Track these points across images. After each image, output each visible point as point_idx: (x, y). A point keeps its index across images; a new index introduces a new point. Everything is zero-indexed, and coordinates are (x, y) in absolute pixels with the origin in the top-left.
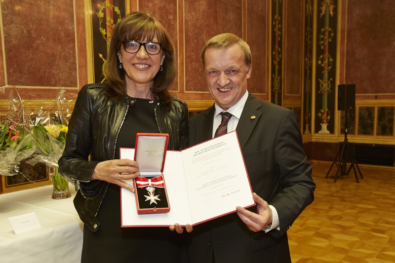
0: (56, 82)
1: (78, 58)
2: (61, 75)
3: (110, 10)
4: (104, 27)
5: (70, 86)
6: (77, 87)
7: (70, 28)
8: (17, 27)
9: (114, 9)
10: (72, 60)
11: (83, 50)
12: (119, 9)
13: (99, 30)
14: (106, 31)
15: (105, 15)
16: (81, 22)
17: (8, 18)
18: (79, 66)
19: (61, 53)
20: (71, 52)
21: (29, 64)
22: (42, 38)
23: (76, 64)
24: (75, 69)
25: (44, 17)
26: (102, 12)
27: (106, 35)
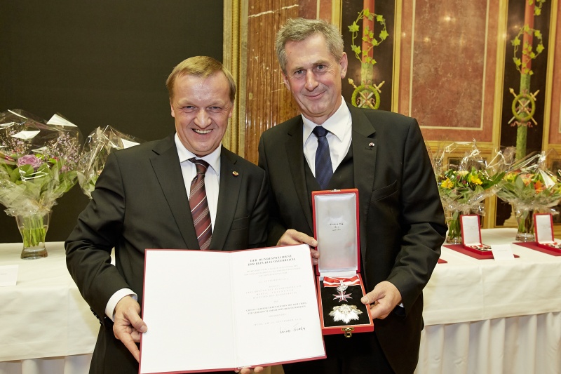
0: (458, 122)
1: (485, 95)
2: (463, 114)
3: (529, 36)
4: (520, 55)
5: (472, 127)
6: (479, 127)
7: (479, 61)
8: (425, 66)
9: (534, 33)
10: (477, 97)
11: (491, 85)
12: (541, 32)
13: (513, 61)
14: (521, 61)
15: (522, 43)
16: (492, 53)
17: (418, 58)
18: (485, 103)
19: (466, 90)
20: (478, 88)
21: (433, 103)
22: (449, 75)
23: (481, 102)
24: (480, 107)
25: (453, 52)
26: (519, 38)
27: (520, 67)
